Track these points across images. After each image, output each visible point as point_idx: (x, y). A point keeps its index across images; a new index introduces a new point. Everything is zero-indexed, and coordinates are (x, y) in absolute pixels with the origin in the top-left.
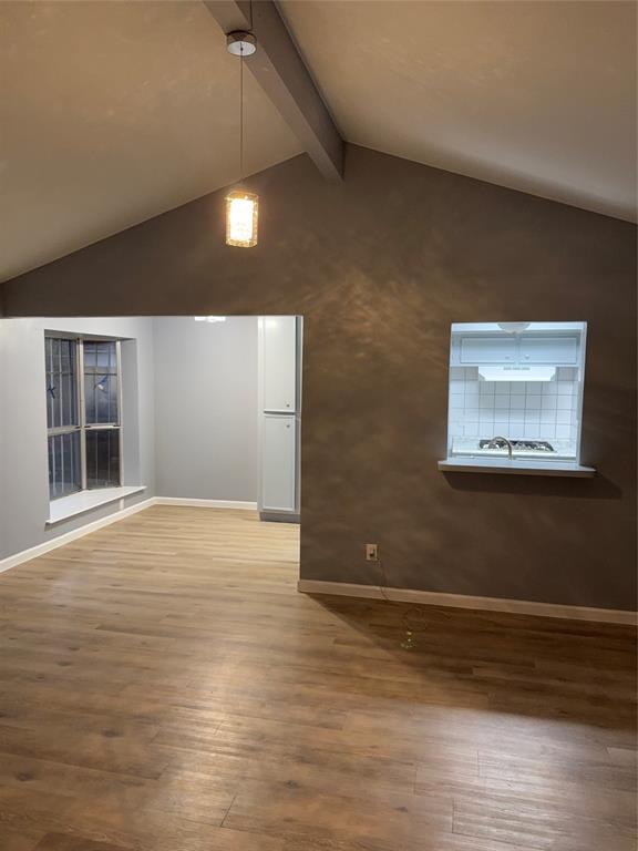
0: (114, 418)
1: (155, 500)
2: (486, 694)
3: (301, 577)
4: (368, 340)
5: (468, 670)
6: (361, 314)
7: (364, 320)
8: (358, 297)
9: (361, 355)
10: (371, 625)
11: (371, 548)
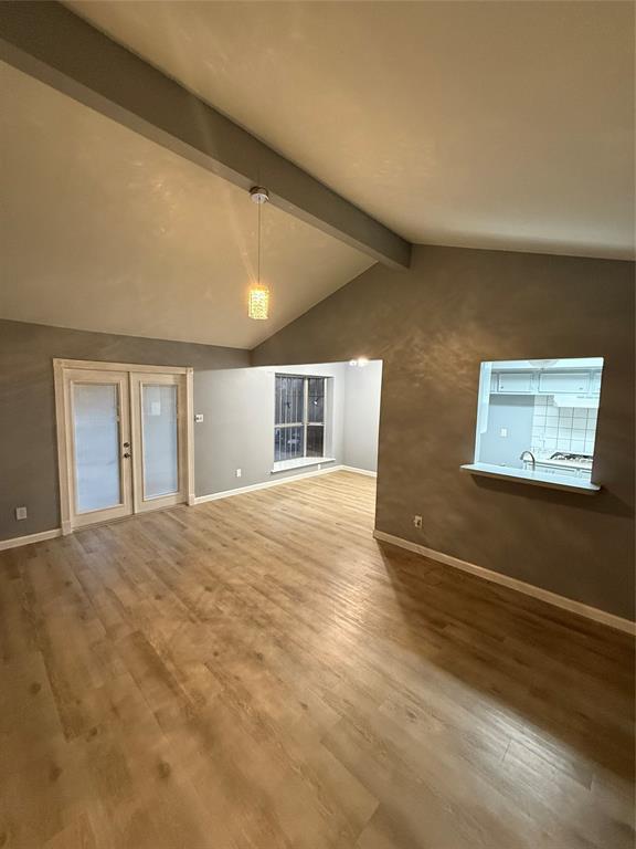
0: (321, 420)
1: (342, 467)
2: (440, 648)
3: (376, 528)
4: (422, 375)
5: (443, 625)
6: (418, 357)
7: (419, 361)
8: (416, 346)
9: (417, 385)
10: (402, 571)
11: (418, 518)
